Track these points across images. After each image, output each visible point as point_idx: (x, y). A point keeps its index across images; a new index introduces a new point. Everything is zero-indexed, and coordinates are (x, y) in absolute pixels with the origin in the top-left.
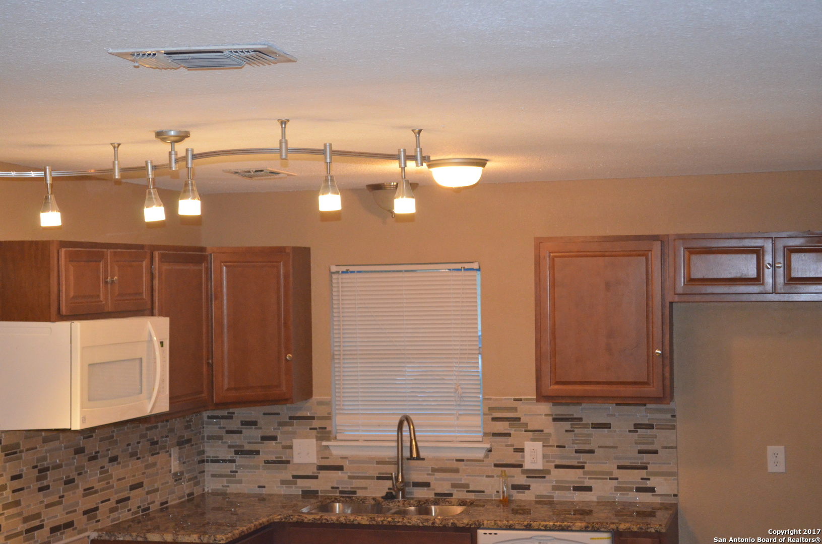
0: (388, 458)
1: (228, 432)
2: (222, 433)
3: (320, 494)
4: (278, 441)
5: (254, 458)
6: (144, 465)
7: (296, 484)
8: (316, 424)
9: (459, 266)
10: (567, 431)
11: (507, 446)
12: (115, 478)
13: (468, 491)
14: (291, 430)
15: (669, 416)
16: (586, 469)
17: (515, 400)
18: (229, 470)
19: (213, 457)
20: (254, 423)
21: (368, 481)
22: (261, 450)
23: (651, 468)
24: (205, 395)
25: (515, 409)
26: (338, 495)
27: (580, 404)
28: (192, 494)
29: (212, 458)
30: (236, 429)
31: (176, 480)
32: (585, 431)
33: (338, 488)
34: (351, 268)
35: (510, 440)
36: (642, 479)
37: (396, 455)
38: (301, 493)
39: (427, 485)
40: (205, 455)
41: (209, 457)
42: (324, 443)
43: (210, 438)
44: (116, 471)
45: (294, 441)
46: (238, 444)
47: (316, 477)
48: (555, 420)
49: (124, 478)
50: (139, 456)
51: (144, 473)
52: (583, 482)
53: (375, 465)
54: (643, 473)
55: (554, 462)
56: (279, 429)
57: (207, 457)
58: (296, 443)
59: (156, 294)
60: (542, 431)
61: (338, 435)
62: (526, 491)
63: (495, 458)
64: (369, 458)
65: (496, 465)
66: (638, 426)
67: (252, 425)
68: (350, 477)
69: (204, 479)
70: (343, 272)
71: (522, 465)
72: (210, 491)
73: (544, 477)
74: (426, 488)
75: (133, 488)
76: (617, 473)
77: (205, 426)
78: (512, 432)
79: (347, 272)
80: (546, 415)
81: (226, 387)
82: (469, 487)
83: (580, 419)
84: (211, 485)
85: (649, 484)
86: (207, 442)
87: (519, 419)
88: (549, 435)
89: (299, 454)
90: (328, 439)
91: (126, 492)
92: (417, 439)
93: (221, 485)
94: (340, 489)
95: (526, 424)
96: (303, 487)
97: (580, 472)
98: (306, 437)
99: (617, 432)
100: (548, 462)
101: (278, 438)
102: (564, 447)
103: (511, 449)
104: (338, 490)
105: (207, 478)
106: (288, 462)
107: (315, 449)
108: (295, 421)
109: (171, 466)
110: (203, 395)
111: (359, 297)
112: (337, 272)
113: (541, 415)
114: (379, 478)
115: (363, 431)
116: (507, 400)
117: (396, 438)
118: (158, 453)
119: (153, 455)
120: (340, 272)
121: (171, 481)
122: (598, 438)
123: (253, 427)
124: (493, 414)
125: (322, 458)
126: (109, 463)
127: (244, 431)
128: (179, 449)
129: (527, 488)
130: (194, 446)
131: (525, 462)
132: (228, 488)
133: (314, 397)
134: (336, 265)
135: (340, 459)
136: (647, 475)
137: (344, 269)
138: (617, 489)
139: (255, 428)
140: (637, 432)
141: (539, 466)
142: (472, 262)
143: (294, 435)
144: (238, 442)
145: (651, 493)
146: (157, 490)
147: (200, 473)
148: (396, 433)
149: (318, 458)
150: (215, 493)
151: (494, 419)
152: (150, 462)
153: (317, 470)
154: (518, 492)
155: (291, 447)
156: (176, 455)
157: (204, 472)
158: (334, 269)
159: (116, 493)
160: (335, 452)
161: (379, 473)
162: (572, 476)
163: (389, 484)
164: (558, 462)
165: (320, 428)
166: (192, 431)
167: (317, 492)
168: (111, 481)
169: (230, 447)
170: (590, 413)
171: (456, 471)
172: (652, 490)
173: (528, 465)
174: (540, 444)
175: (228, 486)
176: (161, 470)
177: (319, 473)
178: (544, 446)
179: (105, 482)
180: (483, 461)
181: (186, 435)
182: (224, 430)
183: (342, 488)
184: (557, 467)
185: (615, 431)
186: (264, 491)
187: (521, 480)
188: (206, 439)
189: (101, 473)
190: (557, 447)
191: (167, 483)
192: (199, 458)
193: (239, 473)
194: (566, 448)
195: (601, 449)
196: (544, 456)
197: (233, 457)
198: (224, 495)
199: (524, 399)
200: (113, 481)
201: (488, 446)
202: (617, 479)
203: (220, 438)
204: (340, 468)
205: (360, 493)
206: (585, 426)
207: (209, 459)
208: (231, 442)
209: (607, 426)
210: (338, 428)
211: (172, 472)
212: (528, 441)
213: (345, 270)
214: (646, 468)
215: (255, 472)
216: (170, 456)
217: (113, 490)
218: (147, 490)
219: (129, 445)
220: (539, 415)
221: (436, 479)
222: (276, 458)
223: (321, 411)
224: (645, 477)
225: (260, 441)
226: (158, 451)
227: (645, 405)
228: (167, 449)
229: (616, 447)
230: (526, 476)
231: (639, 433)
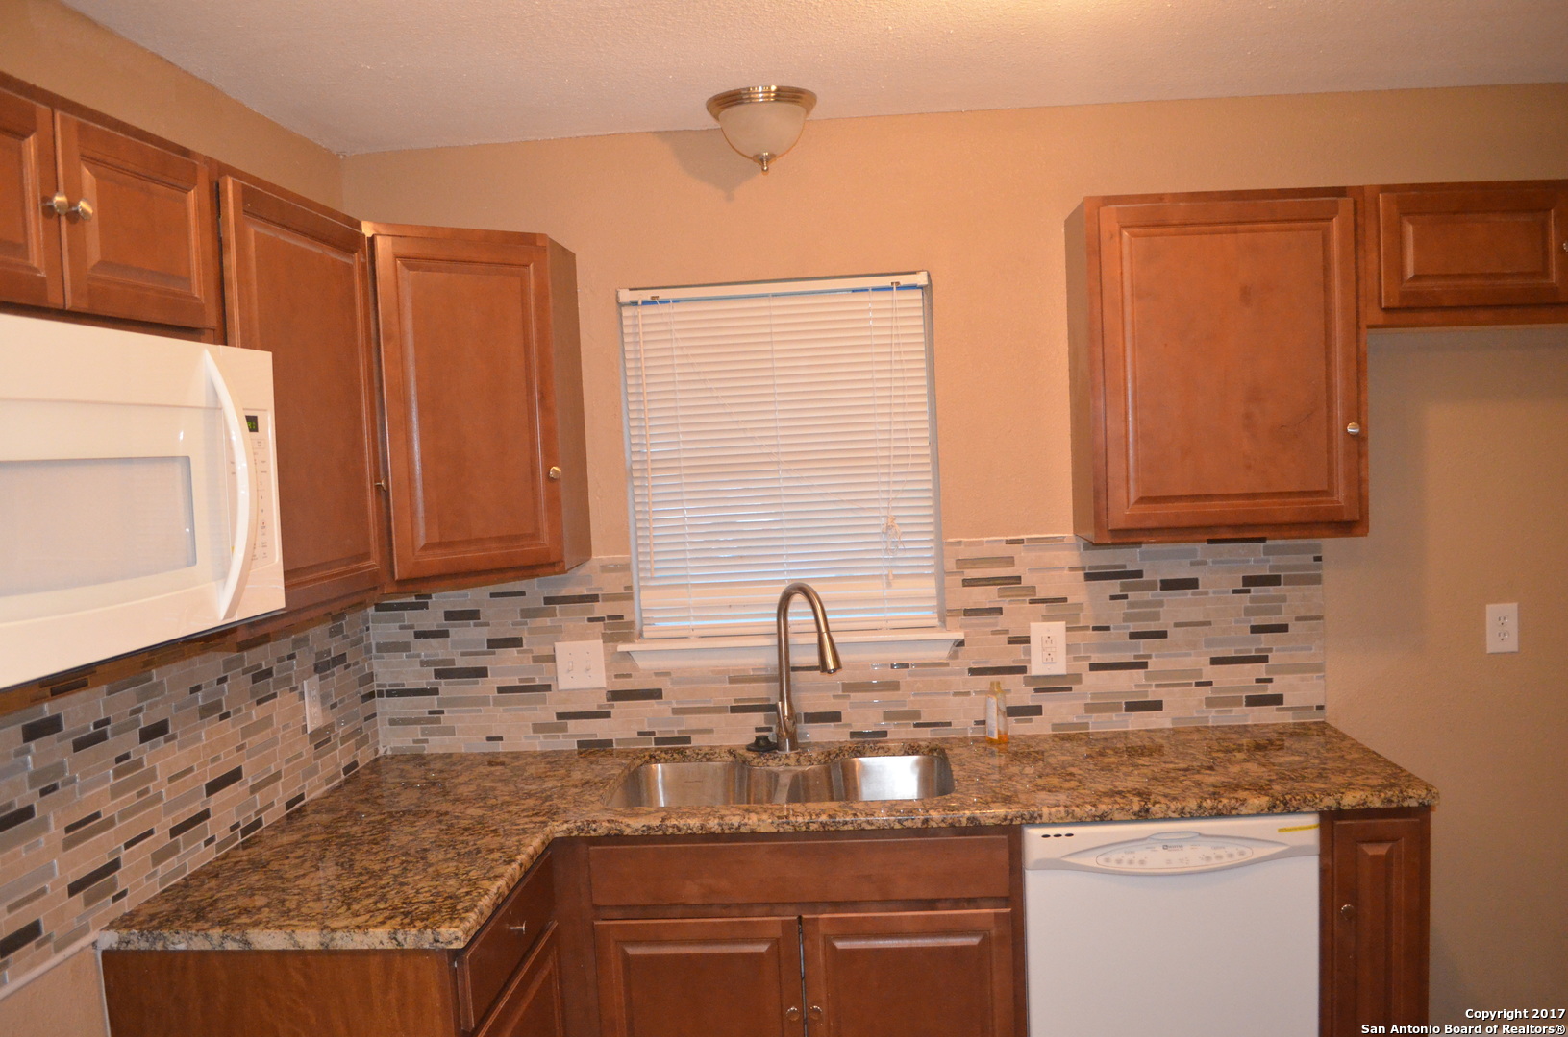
0: (753, 670)
1: (419, 635)
2: (408, 636)
3: (615, 746)
4: (525, 647)
5: (477, 683)
6: (239, 727)
7: (564, 729)
8: (600, 609)
9: (886, 281)
10: (1113, 598)
11: (994, 633)
12: (161, 776)
13: (917, 725)
14: (549, 624)
15: (1309, 558)
16: (1150, 668)
17: (1009, 542)
18: (427, 710)
19: (390, 686)
20: (472, 615)
21: (715, 717)
22: (489, 667)
23: (1274, 659)
24: (374, 562)
25: (1010, 561)
26: (653, 746)
27: (1138, 544)
28: (354, 765)
29: (388, 688)
30: (435, 628)
31: (317, 747)
32: (1148, 595)
33: (653, 733)
34: (662, 294)
35: (1001, 622)
36: (1258, 680)
37: (776, 662)
38: (576, 747)
39: (835, 717)
40: (375, 683)
41: (384, 686)
42: (622, 647)
43: (384, 648)
44: (161, 758)
45: (557, 645)
46: (441, 657)
47: (607, 715)
48: (1089, 577)
49: (191, 770)
50: (224, 711)
51: (240, 748)
52: (1146, 694)
53: (728, 685)
54: (1260, 671)
55: (1089, 658)
56: (526, 624)
57: (379, 685)
58: (563, 650)
59: (233, 294)
60: (1065, 600)
61: (645, 628)
62: (1034, 718)
63: (970, 658)
64: (713, 671)
65: (973, 672)
66: (1250, 581)
67: (469, 619)
68: (676, 711)
69: (376, 731)
70: (645, 303)
71: (1025, 667)
72: (389, 753)
73: (1069, 689)
74: (832, 724)
75: (213, 788)
76: (1210, 672)
77: (371, 624)
78: (1005, 605)
79: (653, 302)
80: (1072, 569)
81: (422, 542)
82: (919, 717)
83: (1139, 574)
84: (390, 741)
85: (1271, 690)
86: (376, 658)
87: (1018, 579)
88: (1079, 606)
89: (569, 671)
90: (627, 638)
91: (198, 803)
92: (831, 627)
93: (411, 739)
94: (657, 736)
95: (1033, 588)
96: (582, 735)
97: (1138, 675)
98: (583, 637)
99: (1211, 595)
100: (1076, 659)
101: (524, 642)
102: (1107, 628)
103: (1004, 638)
104: (653, 737)
105: (382, 726)
106: (547, 688)
107: (602, 658)
108: (557, 606)
109: (304, 719)
110: (372, 562)
111: (679, 353)
112: (635, 304)
113: (1063, 568)
114: (734, 710)
115: (697, 618)
116: (992, 544)
117: (774, 629)
118: (274, 696)
119: (259, 702)
120: (640, 303)
121: (307, 749)
122: (1176, 607)
123: (472, 622)
124: (966, 571)
125: (617, 676)
126: (142, 741)
127: (452, 631)
128: (321, 679)
129: (1037, 710)
130: (352, 668)
131: (1032, 662)
132: (425, 745)
133: (594, 557)
134: (631, 289)
135: (654, 677)
136: (1267, 672)
137: (647, 295)
138: (1210, 702)
139: (475, 625)
140: (1248, 591)
141: (1059, 668)
142: (914, 273)
143: (557, 633)
144: (442, 655)
145: (1275, 707)
146: (277, 776)
147: (366, 719)
148: (775, 620)
149: (608, 678)
150: (397, 757)
151: (967, 583)
152: (254, 719)
153: (608, 700)
154: (1018, 721)
155: (552, 659)
156: (315, 693)
157: (374, 715)
158: (626, 296)
159: (170, 809)
160: (643, 663)
161: (735, 700)
162: (1125, 682)
163: (758, 719)
164: (1097, 659)
165: (610, 618)
166: (346, 637)
167: (610, 743)
168: (151, 785)
169: (424, 663)
170: (1158, 561)
171: (894, 686)
172: (1277, 700)
173: (1037, 668)
174: (1062, 625)
175: (426, 741)
176: (282, 733)
177: (613, 706)
178: (1068, 629)
179: (135, 792)
180: (947, 665)
181: (335, 647)
182: (412, 632)
183: (660, 732)
184: (1094, 667)
185: (1206, 593)
186: (499, 747)
187: (1026, 697)
188: (374, 651)
189: (118, 774)
190: (1095, 628)
191: (300, 755)
192: (364, 690)
193: (446, 714)
194: (1112, 631)
195: (1178, 629)
196: (1070, 648)
197: (432, 684)
198: (419, 759)
199: (1028, 539)
200: (159, 785)
201: (960, 635)
202: (1210, 683)
203: (405, 647)
204: (655, 694)
205: (697, 741)
206: (1150, 586)
207: (384, 689)
208: (426, 655)
209: (1191, 584)
210: (644, 616)
211: (308, 732)
212: (1035, 621)
213: (649, 299)
214: (1264, 659)
215: (480, 711)
216: (302, 696)
217: (161, 804)
218: (250, 783)
219: (196, 689)
220: (1054, 569)
221: (854, 706)
222: (521, 680)
223: (610, 584)
224: (1265, 676)
225: (486, 649)
226: (272, 692)
227: (1262, 540)
228: (294, 685)
229: (1209, 623)
230: (1032, 688)
231: (1252, 594)
